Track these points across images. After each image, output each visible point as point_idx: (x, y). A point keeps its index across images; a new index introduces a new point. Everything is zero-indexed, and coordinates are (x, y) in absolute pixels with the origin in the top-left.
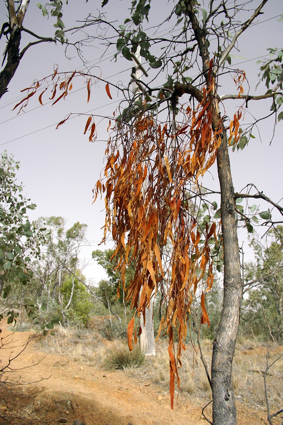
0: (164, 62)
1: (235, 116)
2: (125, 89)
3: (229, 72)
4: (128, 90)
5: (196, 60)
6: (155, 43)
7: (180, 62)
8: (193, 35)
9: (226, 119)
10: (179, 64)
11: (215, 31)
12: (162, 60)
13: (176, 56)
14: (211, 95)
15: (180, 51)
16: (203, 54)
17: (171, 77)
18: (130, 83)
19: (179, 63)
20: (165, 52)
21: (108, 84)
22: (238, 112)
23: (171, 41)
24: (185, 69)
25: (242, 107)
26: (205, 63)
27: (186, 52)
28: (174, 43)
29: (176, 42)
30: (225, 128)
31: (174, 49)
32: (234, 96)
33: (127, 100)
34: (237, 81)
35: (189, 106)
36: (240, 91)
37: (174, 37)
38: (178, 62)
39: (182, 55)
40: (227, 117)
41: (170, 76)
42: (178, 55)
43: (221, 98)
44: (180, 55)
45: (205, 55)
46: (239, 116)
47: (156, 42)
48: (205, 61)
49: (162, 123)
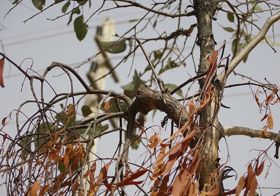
0: (131, 45)
1: (250, 166)
2: (36, 78)
3: (249, 84)
4: (42, 81)
5: (192, 53)
6: (118, 7)
7: (162, 51)
8: (190, 6)
9: (229, 174)
10: (158, 55)
11: (235, 8)
12: (127, 42)
13: (156, 39)
14: (206, 120)
15: (165, 32)
16: (204, 42)
17: (141, 75)
18: (49, 69)
19: (158, 53)
20: (135, 27)
21: (3, 59)
22: (257, 160)
23: (150, 10)
24: (169, 66)
25: (265, 152)
26: (205, 60)
27: (175, 35)
28: (157, 14)
29: (159, 13)
30: (225, 191)
31: (154, 26)
32: (254, 132)
33: (36, 101)
34: (264, 104)
35: (156, 134)
36: (266, 125)
37: (156, 4)
38: (159, 51)
39: (167, 39)
40: (232, 169)
41: (138, 73)
42: (160, 38)
43: (225, 132)
44: (164, 39)
45: (207, 44)
46: (259, 170)
47: (120, 5)
48: (205, 56)
49: (101, 159)
